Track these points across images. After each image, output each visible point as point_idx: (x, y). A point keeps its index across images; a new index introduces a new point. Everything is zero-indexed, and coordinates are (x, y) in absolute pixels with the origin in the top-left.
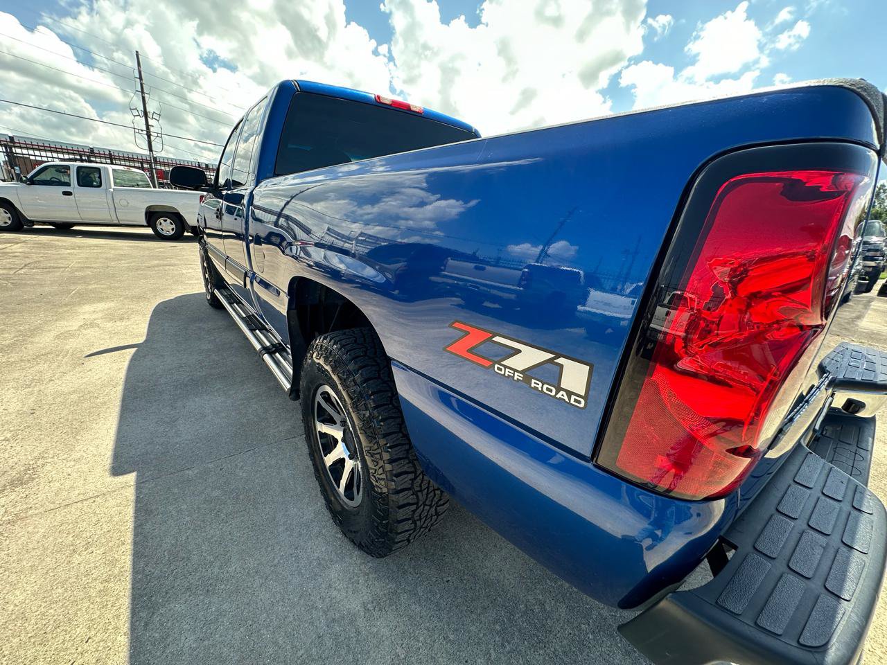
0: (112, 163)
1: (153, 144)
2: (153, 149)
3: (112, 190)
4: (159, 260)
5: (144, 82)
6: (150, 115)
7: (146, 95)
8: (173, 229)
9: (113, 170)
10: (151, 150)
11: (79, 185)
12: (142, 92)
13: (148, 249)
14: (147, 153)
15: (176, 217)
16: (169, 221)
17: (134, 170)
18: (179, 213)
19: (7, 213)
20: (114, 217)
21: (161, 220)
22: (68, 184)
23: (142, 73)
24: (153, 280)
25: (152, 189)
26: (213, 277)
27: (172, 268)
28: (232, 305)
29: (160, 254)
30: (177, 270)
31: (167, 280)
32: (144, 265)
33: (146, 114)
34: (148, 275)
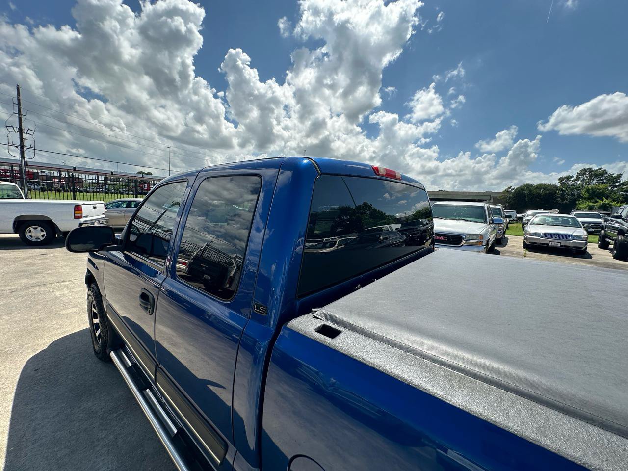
1: (25, 152)
2: (25, 156)
4: (27, 277)
5: (21, 106)
6: (25, 131)
7: (23, 117)
8: (43, 236)
10: (23, 156)
12: (20, 114)
13: (15, 261)
15: (47, 224)
16: (39, 228)
18: (51, 221)
21: (31, 228)
23: (21, 99)
24: (19, 315)
25: (24, 200)
26: (108, 335)
27: (43, 289)
28: (144, 392)
29: (28, 268)
30: (49, 292)
31: (37, 312)
32: (8, 288)
33: (21, 130)
34: (13, 307)
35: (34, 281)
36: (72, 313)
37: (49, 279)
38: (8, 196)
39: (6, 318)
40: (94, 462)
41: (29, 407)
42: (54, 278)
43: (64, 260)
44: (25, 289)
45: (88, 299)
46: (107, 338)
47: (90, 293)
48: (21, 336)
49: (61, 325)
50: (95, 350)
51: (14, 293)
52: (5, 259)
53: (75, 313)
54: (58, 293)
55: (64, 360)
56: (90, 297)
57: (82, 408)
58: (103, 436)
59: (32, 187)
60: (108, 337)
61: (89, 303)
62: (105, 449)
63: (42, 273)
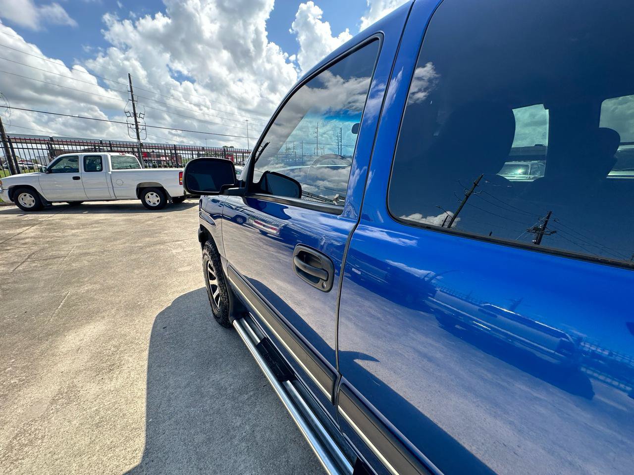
0: (111, 151)
1: (140, 134)
2: (140, 138)
3: (110, 173)
5: (133, 93)
6: (138, 115)
7: (135, 102)
8: (158, 201)
9: (111, 156)
10: (138, 138)
11: (85, 170)
12: (133, 100)
14: (136, 140)
15: (161, 191)
16: (155, 194)
17: (127, 155)
18: (163, 187)
19: (31, 197)
20: (112, 195)
21: (149, 194)
22: (77, 170)
23: (133, 87)
24: (146, 270)
25: (142, 169)
26: (228, 300)
27: (162, 247)
28: (283, 383)
29: (150, 228)
30: (167, 249)
31: (160, 268)
32: (137, 245)
33: (135, 115)
34: (141, 262)
35: (155, 239)
36: (187, 271)
37: (166, 238)
38: (130, 166)
39: (136, 271)
40: (235, 462)
41: (162, 370)
42: (170, 238)
43: (176, 222)
44: (149, 247)
45: (203, 257)
46: (227, 304)
47: (205, 251)
48: (149, 290)
49: (180, 282)
50: (214, 314)
51: (141, 250)
52: (133, 221)
53: (190, 271)
54: (174, 251)
55: (186, 319)
56: (206, 257)
57: (211, 380)
58: (238, 424)
59: (147, 164)
60: (229, 302)
61: (204, 262)
62: (244, 444)
63: (160, 233)
